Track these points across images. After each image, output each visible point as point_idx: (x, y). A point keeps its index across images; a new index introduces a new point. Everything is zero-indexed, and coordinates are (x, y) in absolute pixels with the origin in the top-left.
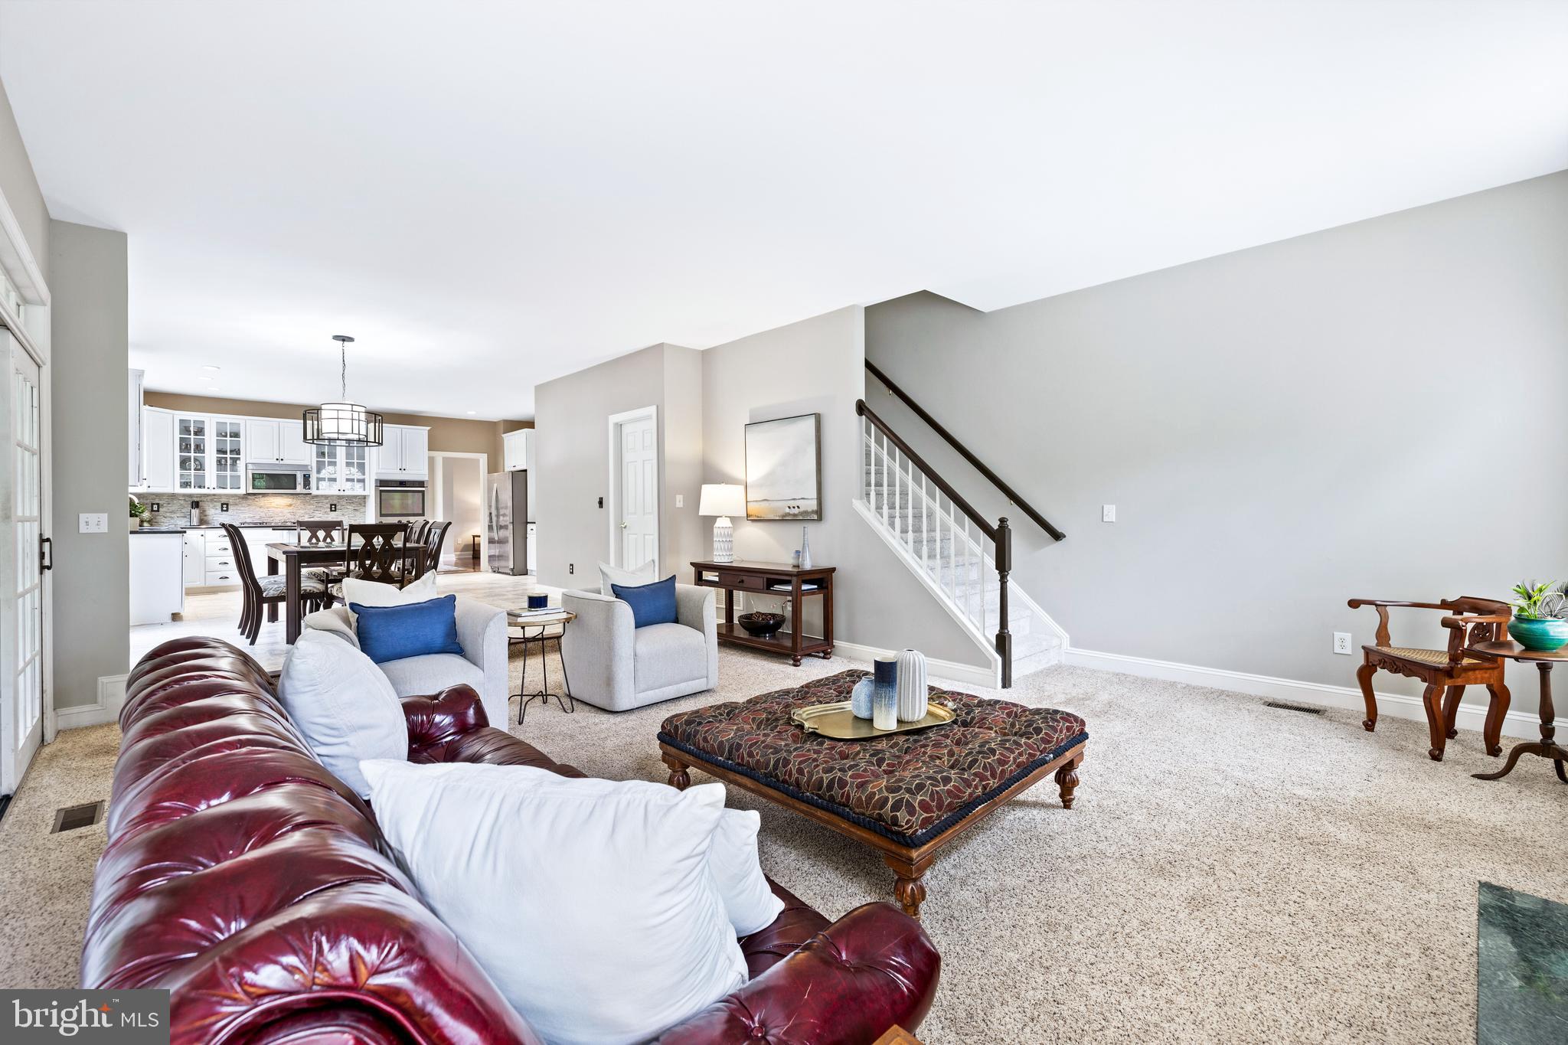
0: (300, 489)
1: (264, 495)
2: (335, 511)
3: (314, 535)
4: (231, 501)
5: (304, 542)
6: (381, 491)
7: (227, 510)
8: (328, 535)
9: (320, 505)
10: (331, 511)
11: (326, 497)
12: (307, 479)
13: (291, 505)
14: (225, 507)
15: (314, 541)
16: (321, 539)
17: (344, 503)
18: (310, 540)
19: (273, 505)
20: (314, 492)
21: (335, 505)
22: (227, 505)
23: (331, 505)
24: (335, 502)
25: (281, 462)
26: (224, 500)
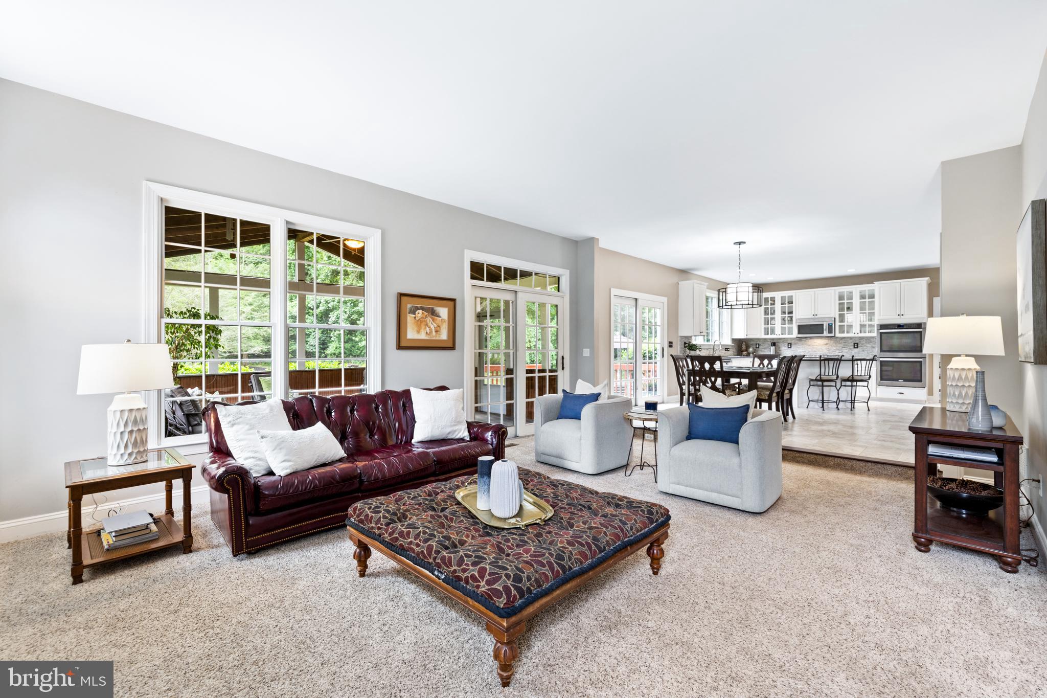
0: (826, 333)
1: (811, 338)
2: (857, 348)
3: (762, 363)
4: (793, 342)
5: (756, 365)
6: (881, 333)
7: (791, 347)
8: (770, 363)
9: (847, 344)
10: (854, 348)
11: (851, 338)
12: (830, 326)
13: (827, 344)
14: (790, 345)
15: (761, 366)
16: (766, 365)
17: (864, 342)
18: (759, 366)
19: (816, 344)
20: (838, 335)
21: (857, 344)
22: (791, 344)
23: (854, 344)
24: (857, 342)
25: (816, 317)
26: (789, 342)
